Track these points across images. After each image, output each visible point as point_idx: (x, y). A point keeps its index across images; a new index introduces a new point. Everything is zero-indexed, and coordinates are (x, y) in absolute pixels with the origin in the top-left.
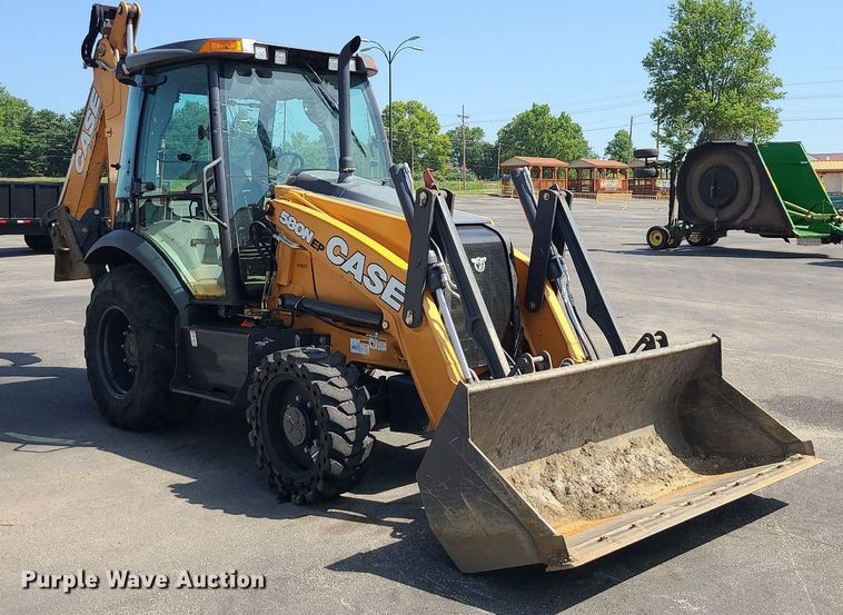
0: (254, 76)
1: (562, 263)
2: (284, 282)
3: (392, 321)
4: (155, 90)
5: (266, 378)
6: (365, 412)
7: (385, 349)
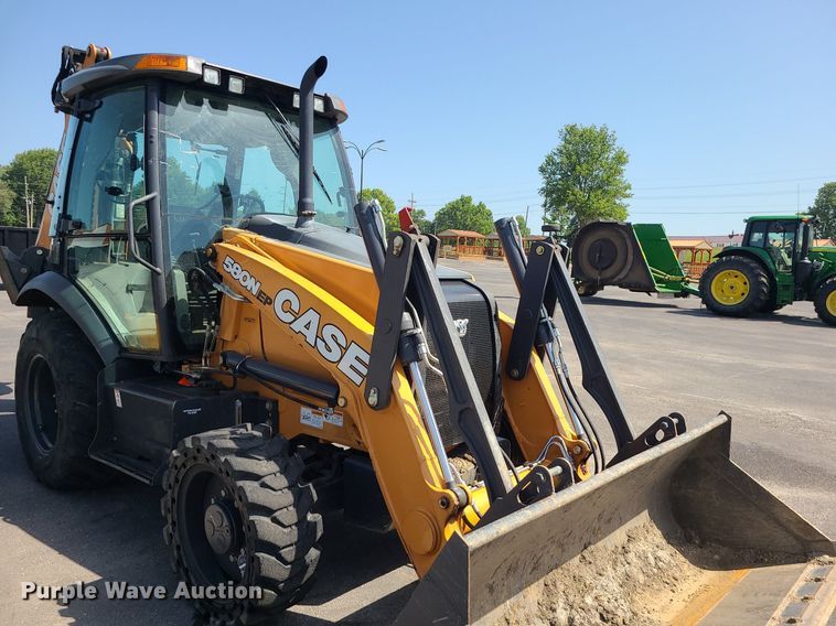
0: (206, 105)
1: (553, 327)
2: (228, 336)
3: (350, 397)
4: (92, 116)
5: (184, 465)
6: (310, 517)
7: (340, 424)
